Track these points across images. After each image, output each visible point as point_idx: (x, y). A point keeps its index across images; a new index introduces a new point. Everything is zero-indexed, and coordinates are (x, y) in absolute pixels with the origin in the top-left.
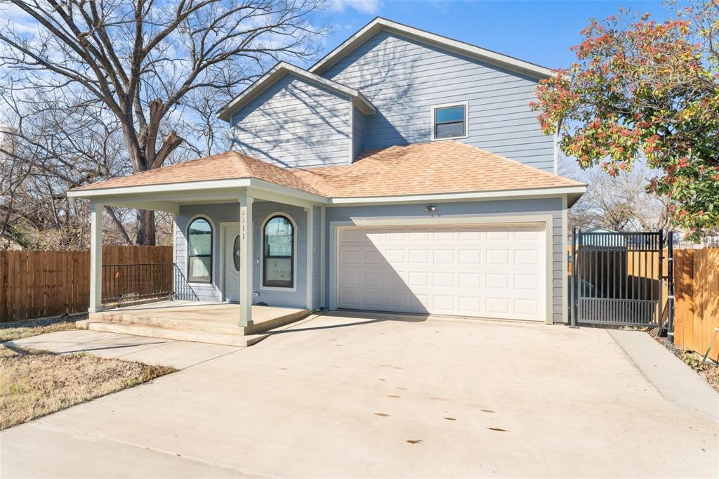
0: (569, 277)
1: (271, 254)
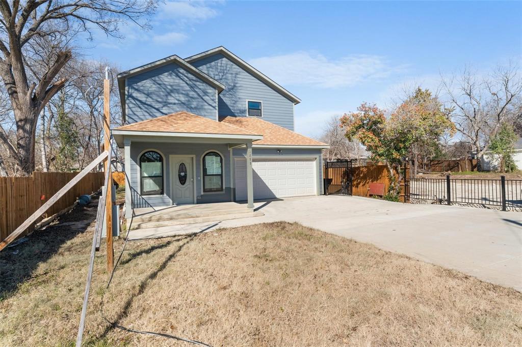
1: (208, 174)
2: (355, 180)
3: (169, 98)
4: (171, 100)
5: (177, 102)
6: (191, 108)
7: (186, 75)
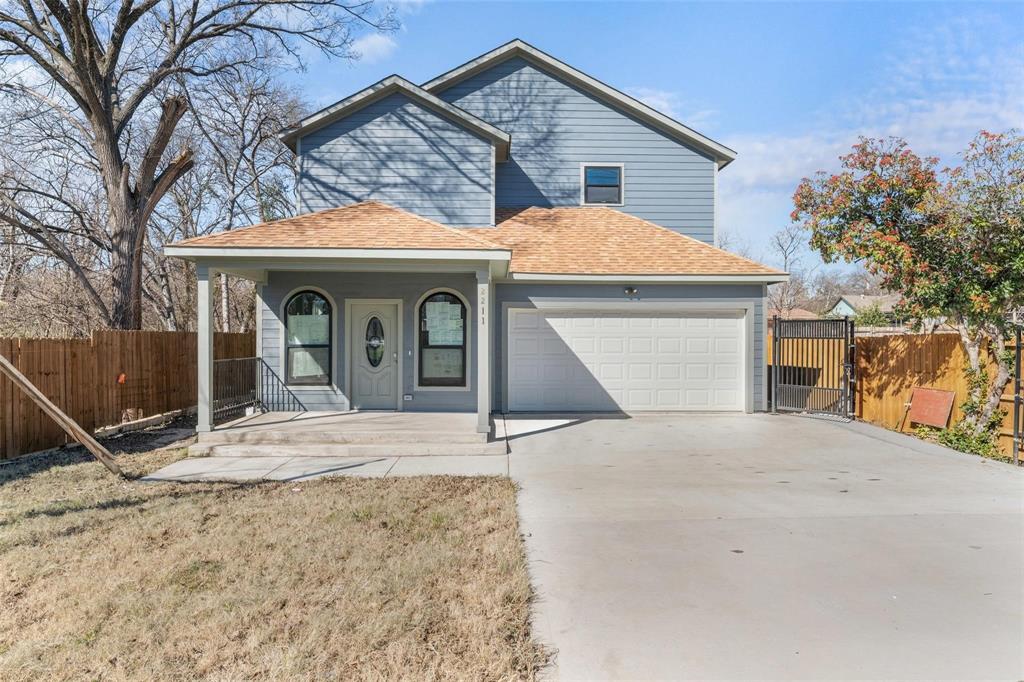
0: (770, 367)
1: (431, 343)
2: (875, 375)
3: (384, 172)
4: (388, 176)
5: (399, 180)
6: (431, 192)
7: (422, 117)
